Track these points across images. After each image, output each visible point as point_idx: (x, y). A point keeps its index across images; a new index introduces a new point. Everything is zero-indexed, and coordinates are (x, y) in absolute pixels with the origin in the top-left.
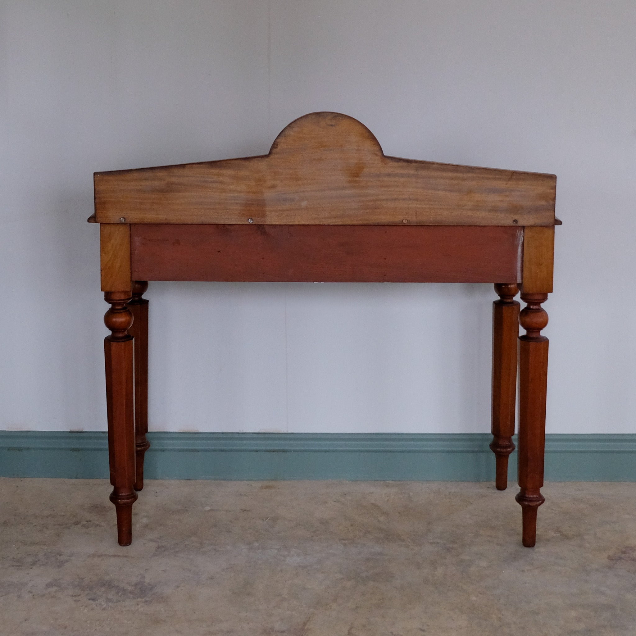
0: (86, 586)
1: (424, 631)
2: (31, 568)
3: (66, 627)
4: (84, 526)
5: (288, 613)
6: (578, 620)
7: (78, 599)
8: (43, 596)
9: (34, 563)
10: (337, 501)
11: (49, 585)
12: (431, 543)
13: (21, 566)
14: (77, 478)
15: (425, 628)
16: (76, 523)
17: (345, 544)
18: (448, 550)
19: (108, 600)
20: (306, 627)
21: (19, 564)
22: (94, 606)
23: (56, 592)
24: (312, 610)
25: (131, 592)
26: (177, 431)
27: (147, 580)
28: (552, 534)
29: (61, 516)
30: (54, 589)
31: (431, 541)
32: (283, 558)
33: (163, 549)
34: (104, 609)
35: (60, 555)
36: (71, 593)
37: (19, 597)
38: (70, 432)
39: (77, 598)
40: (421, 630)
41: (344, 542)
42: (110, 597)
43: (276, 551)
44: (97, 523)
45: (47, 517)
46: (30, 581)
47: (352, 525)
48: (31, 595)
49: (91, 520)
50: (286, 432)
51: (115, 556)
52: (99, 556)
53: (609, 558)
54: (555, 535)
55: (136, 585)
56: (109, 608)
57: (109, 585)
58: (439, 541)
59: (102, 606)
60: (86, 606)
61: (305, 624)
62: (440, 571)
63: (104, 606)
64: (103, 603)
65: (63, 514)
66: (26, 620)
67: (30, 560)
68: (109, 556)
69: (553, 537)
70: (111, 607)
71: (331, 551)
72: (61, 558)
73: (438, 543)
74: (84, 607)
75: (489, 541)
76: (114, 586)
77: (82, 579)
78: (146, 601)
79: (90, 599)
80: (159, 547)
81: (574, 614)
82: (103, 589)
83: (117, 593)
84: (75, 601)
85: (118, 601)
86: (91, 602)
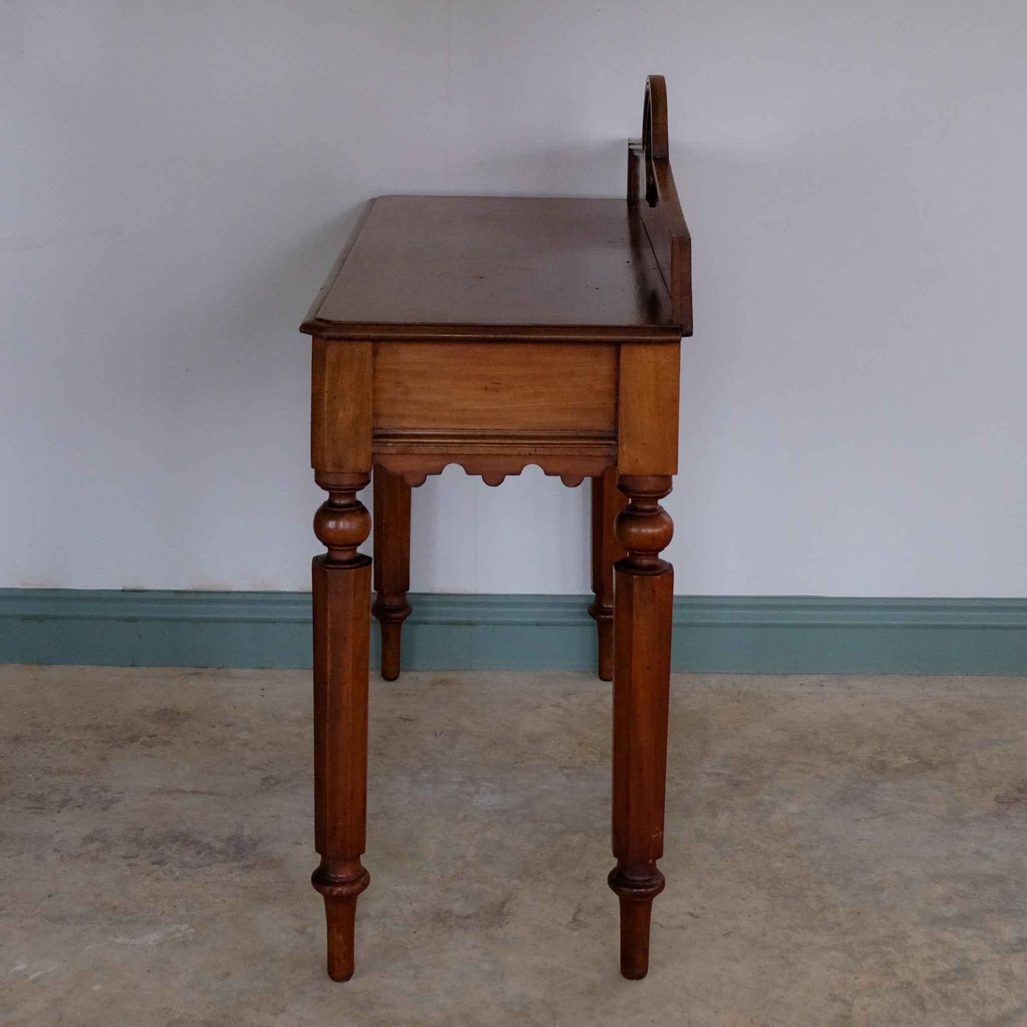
0: (148, 842)
1: (697, 917)
2: (59, 812)
3: (115, 908)
4: (143, 743)
5: (476, 886)
6: (948, 900)
7: (135, 863)
8: (78, 856)
9: (63, 804)
10: (557, 706)
11: (88, 840)
12: (710, 774)
13: (42, 808)
14: (133, 665)
15: (698, 911)
16: (132, 740)
17: (568, 776)
18: (736, 785)
19: (184, 865)
20: (505, 910)
21: (38, 804)
22: (161, 873)
23: (98, 850)
24: (515, 882)
25: (221, 852)
26: (296, 589)
27: (247, 832)
28: (905, 760)
29: (108, 727)
30: (96, 845)
31: (709, 771)
32: (467, 797)
33: (273, 782)
34: (177, 879)
35: (106, 791)
36: (122, 853)
37: (39, 858)
38: (123, 591)
39: (134, 861)
40: (691, 914)
41: (566, 771)
42: (188, 859)
43: (456, 787)
44: (168, 739)
45: (87, 728)
46: (57, 832)
47: (580, 745)
48: (59, 855)
49: (156, 733)
50: (473, 592)
51: (195, 792)
52: (170, 793)
53: (999, 800)
54: (909, 762)
55: (229, 840)
56: (185, 877)
57: (185, 840)
58: (721, 771)
59: (175, 873)
60: (147, 875)
61: (503, 904)
62: (723, 820)
63: (177, 874)
64: (175, 869)
65: (111, 723)
66: (49, 896)
67: (56, 798)
68: (183, 791)
69: (907, 765)
70: (188, 876)
71: (545, 787)
72: (109, 796)
73: (720, 774)
74: (143, 875)
75: (803, 771)
76: (193, 842)
77: (142, 829)
78: (245, 867)
79: (154, 863)
80: (265, 779)
81: (939, 890)
82: (176, 847)
83: (199, 853)
84: (130, 865)
85: (199, 866)
86: (156, 866)
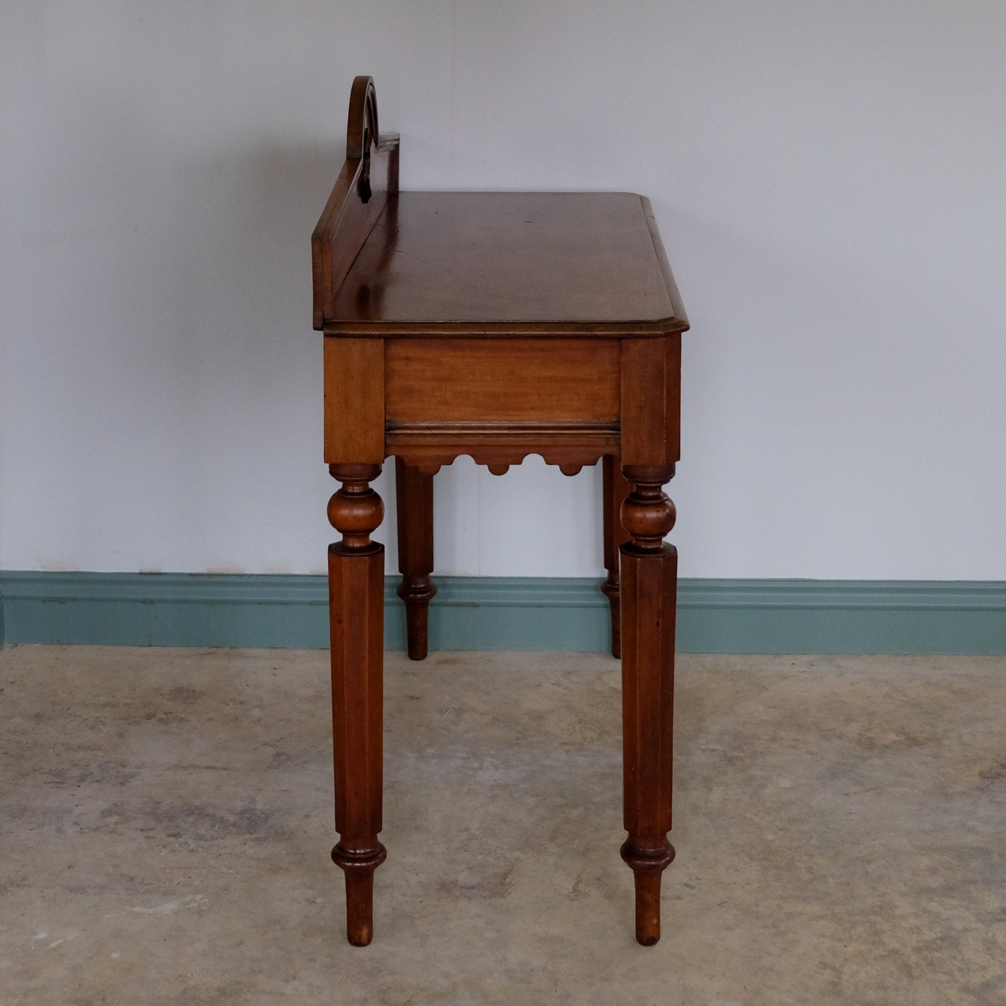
0: (164, 815)
1: (692, 887)
2: (79, 786)
3: (132, 879)
4: (160, 720)
5: (480, 858)
6: (934, 871)
7: (151, 835)
8: (96, 829)
9: (83, 779)
10: (558, 684)
11: (106, 813)
12: (704, 750)
13: (63, 783)
14: (150, 646)
15: (693, 883)
16: (149, 717)
17: (568, 751)
18: (730, 761)
19: (199, 837)
20: (508, 880)
21: (59, 779)
22: (177, 845)
23: (117, 823)
24: (517, 854)
25: (234, 825)
26: (307, 572)
27: (259, 806)
28: (893, 737)
29: (125, 704)
30: (114, 819)
31: (703, 747)
32: (471, 772)
33: (284, 757)
34: (192, 851)
35: (124, 766)
36: (140, 826)
37: (59, 831)
38: (140, 574)
39: (151, 834)
40: (687, 885)
41: (566, 747)
42: (202, 831)
43: (461, 762)
44: (183, 716)
45: (105, 706)
46: (77, 806)
47: (580, 722)
48: (78, 828)
49: (172, 711)
50: (477, 575)
51: (209, 768)
52: (185, 768)
53: (982, 775)
54: (897, 738)
55: (243, 812)
56: (200, 849)
57: (200, 813)
58: (716, 747)
59: (190, 845)
60: (163, 847)
61: (505, 875)
62: (717, 794)
63: (192, 846)
64: (190, 841)
65: (129, 701)
66: (69, 868)
67: (77, 772)
68: (199, 767)
69: (894, 742)
70: (203, 848)
71: (547, 762)
72: (126, 771)
73: (714, 750)
74: (160, 847)
75: (794, 747)
76: (207, 815)
77: (159, 803)
78: (258, 839)
79: (169, 836)
80: (278, 755)
81: (926, 861)
82: (191, 819)
83: (213, 826)
84: (148, 837)
85: (213, 839)
86: (172, 839)
